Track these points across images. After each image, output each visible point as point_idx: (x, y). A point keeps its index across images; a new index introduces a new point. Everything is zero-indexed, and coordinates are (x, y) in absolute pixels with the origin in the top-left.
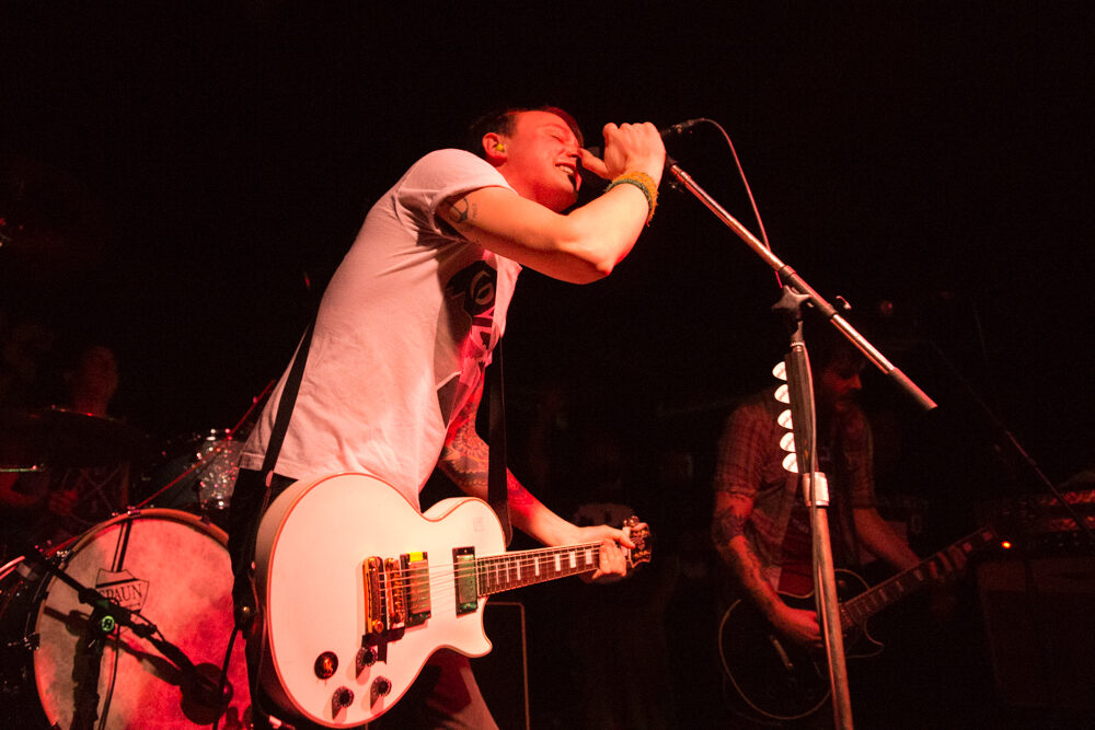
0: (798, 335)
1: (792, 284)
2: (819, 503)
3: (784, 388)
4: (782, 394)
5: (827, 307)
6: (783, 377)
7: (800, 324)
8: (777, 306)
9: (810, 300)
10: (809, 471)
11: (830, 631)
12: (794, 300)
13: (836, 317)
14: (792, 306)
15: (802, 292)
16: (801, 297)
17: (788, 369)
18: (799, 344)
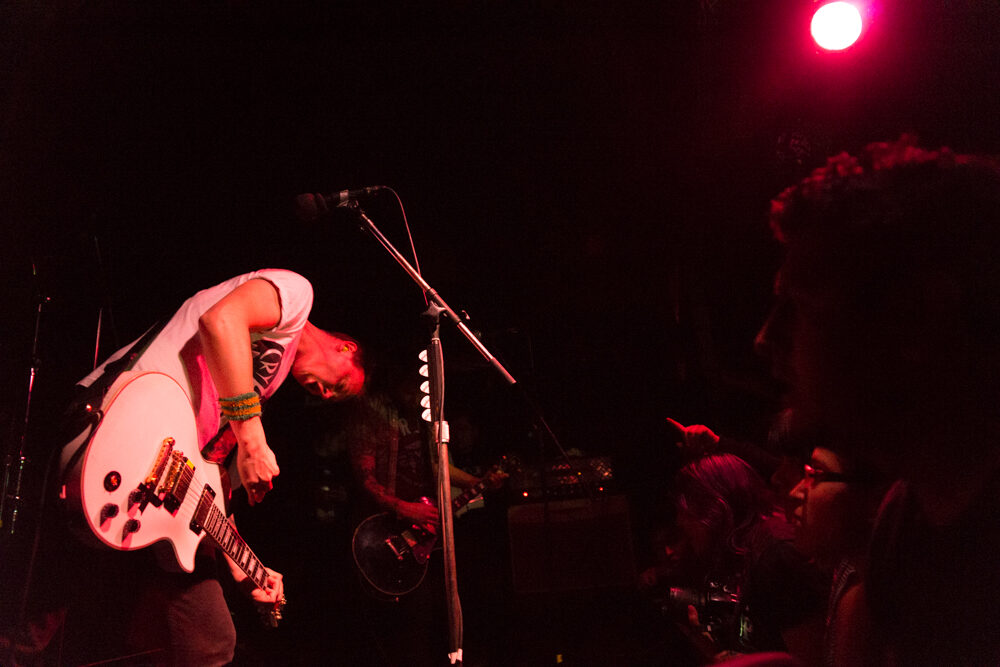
0: (436, 333)
1: (436, 301)
2: (443, 440)
3: (426, 367)
4: (424, 371)
5: (455, 317)
6: (425, 360)
7: (438, 326)
8: (424, 313)
9: (445, 311)
10: (439, 420)
11: (446, 521)
12: (436, 310)
13: (461, 324)
14: (433, 313)
15: (440, 305)
16: (440, 309)
17: (428, 355)
18: (436, 339)
